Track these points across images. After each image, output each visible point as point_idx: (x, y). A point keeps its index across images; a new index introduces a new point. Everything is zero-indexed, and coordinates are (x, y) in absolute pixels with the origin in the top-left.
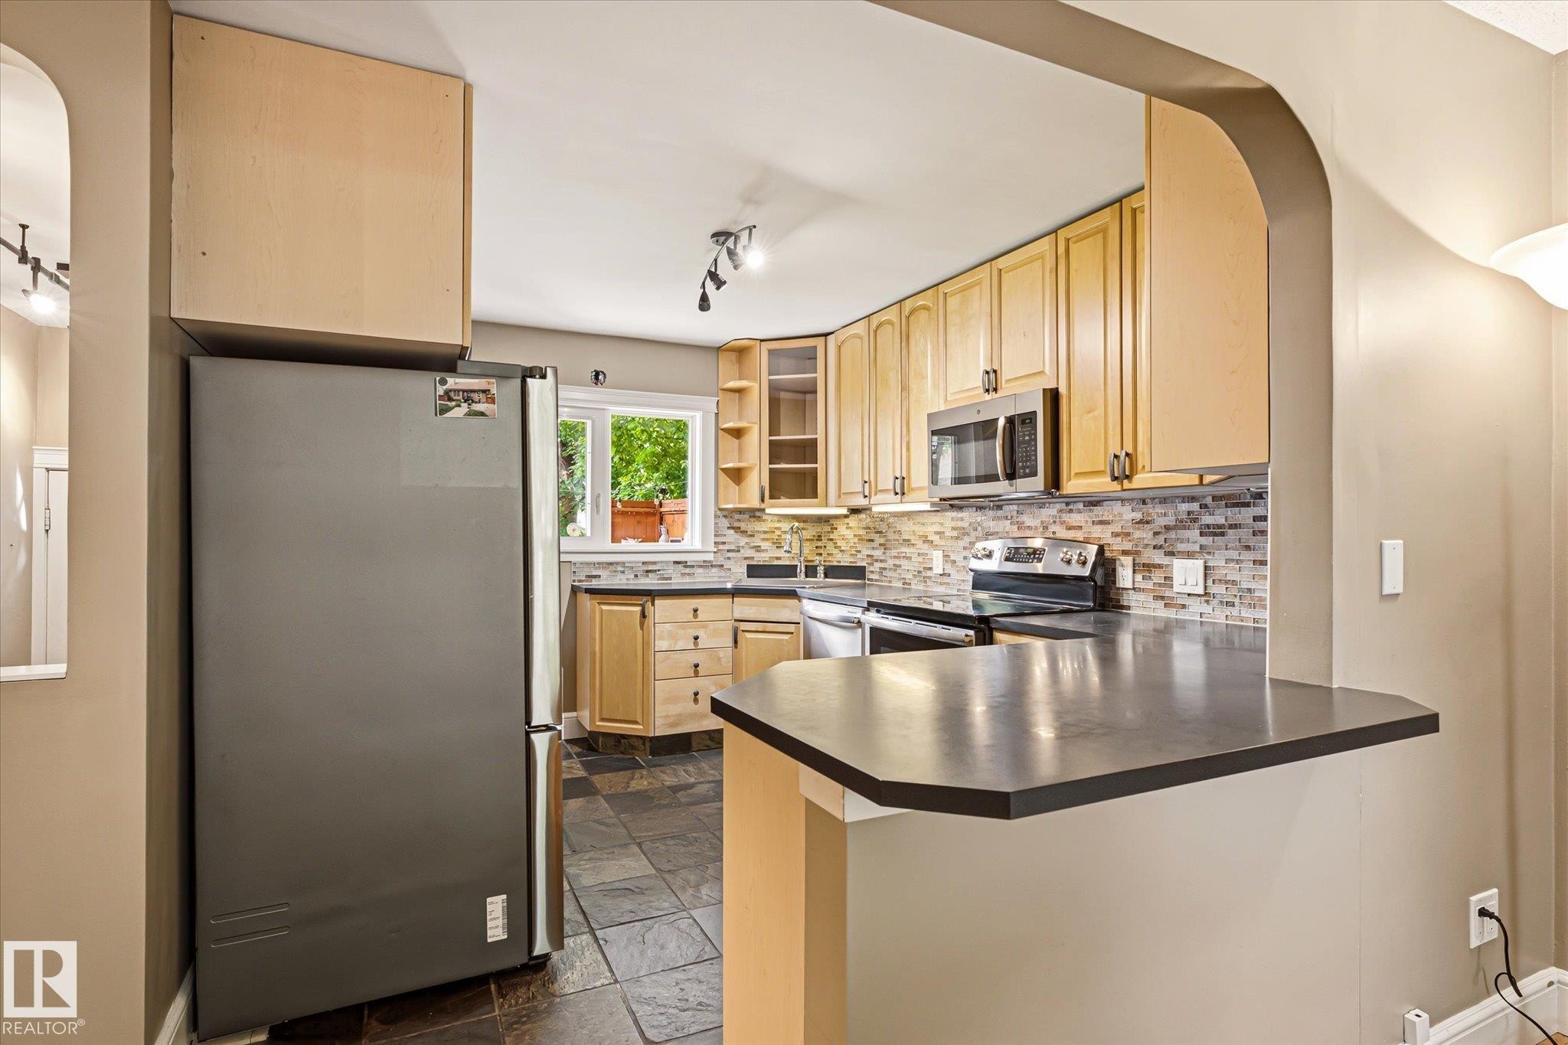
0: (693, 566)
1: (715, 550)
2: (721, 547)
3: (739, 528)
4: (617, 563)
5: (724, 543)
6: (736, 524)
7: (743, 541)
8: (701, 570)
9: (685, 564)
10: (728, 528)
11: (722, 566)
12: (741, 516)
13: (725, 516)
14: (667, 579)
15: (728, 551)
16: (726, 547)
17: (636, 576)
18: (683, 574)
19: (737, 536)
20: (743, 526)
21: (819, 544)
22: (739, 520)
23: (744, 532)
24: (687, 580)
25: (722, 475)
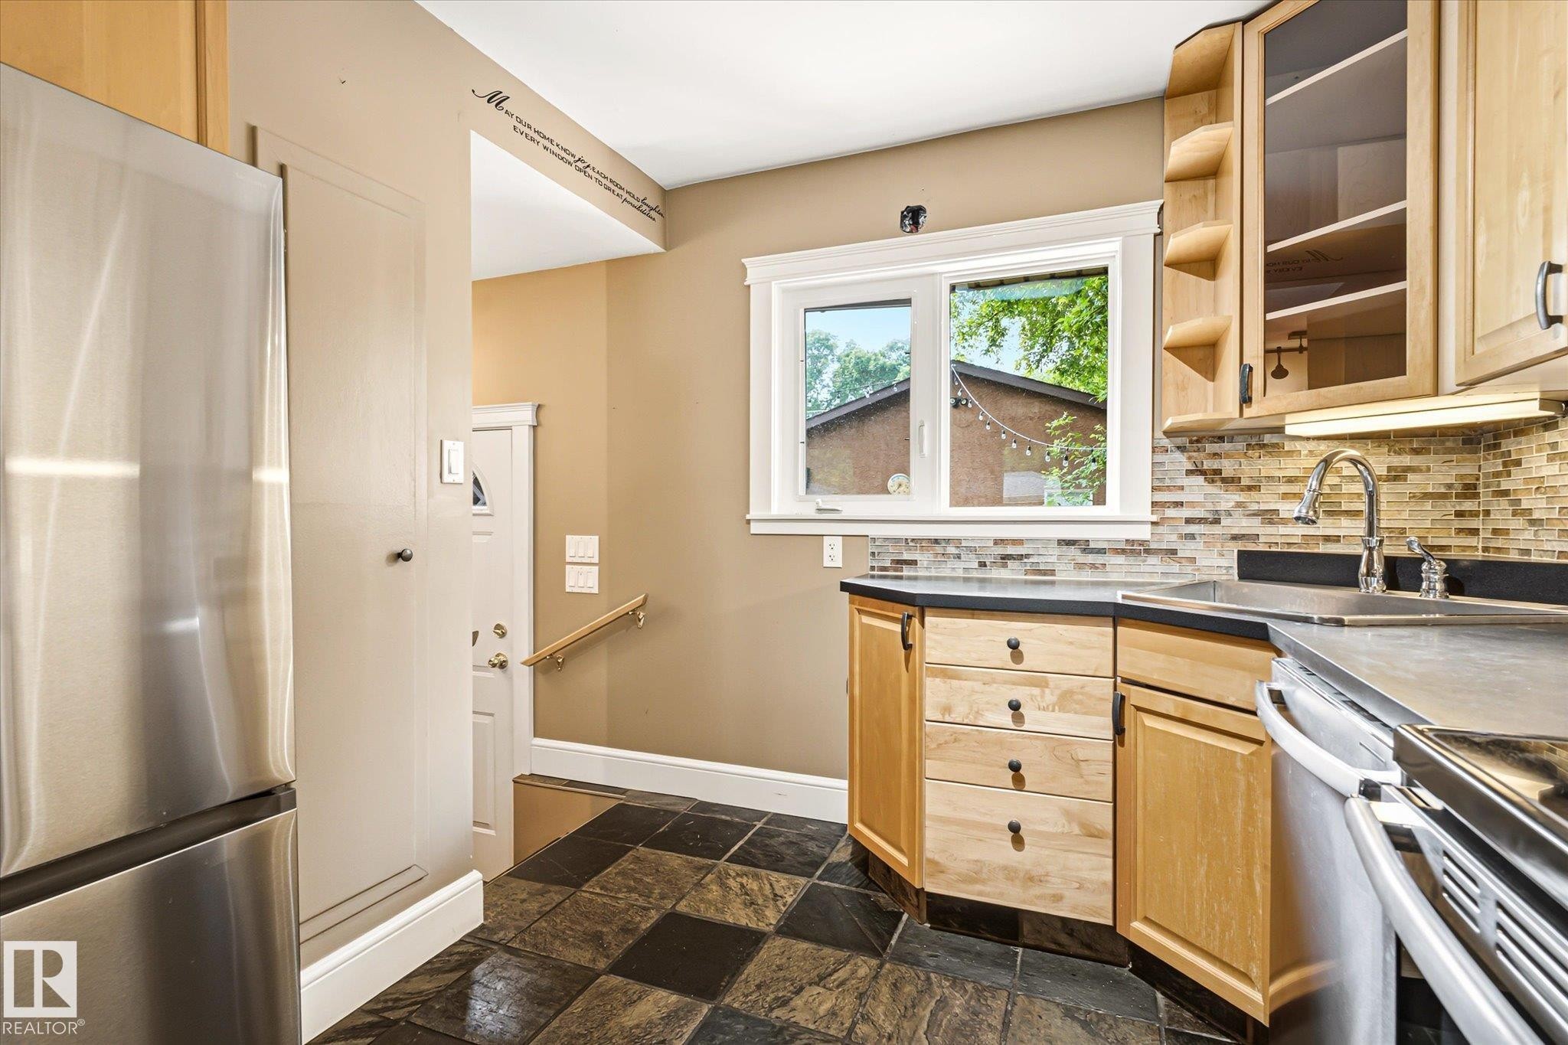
0: (1101, 551)
1: (1154, 518)
2: (1171, 513)
3: (1218, 472)
4: (948, 541)
5: (1181, 504)
6: (1208, 465)
7: (1228, 499)
8: (1121, 559)
9: (1085, 547)
10: (1189, 472)
11: (1174, 552)
12: (1226, 446)
13: (1181, 449)
14: (1044, 573)
15: (1189, 521)
16: (1186, 513)
17: (983, 565)
18: (1080, 566)
19: (1211, 489)
20: (1228, 467)
21: (1468, 505)
22: (1216, 455)
23: (1232, 481)
24: (1087, 576)
25: (1170, 361)
